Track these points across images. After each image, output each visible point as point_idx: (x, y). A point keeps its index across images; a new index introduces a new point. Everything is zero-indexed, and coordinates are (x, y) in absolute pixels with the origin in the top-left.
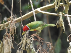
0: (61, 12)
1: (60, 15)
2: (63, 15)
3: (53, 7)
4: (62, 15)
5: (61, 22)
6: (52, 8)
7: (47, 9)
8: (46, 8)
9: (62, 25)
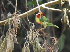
0: (65, 8)
1: (64, 11)
2: (68, 11)
3: (58, 3)
4: (66, 11)
5: (66, 17)
6: (56, 4)
7: (52, 5)
8: (50, 4)
9: (66, 20)
